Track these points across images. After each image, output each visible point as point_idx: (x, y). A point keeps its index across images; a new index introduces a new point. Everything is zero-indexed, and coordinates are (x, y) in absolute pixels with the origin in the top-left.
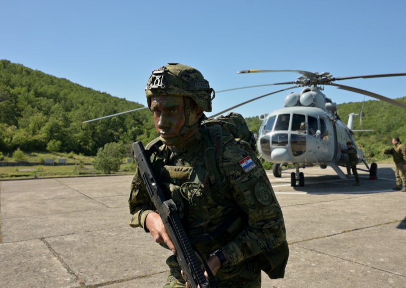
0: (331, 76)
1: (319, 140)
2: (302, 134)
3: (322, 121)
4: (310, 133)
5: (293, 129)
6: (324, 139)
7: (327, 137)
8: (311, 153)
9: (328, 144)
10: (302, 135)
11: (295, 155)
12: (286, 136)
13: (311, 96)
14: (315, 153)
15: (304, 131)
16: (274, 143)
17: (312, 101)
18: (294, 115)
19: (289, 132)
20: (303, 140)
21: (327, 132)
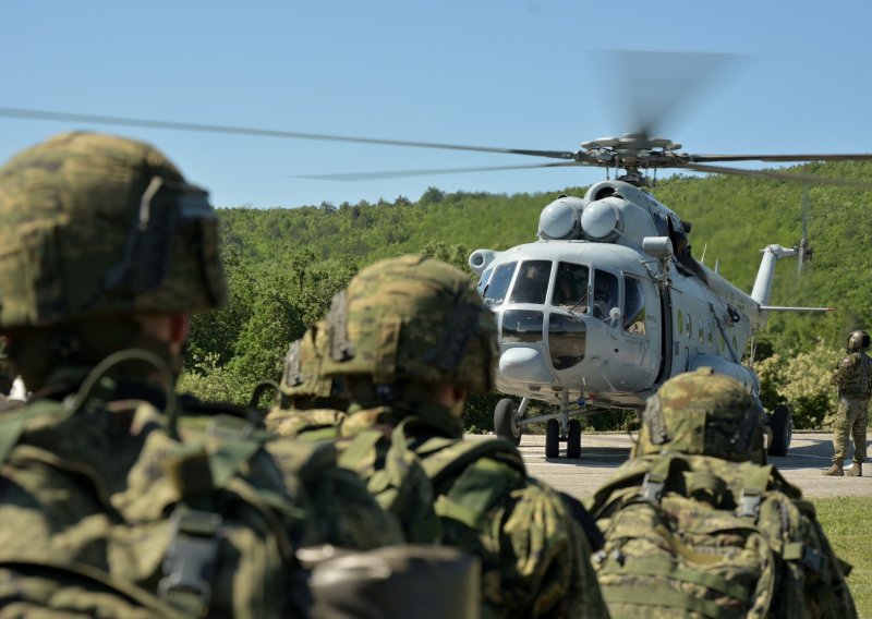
0: (678, 147)
1: (618, 331)
2: (578, 314)
3: (631, 284)
4: (597, 313)
5: (556, 301)
6: (631, 329)
7: (641, 325)
8: (598, 363)
9: (642, 343)
10: (576, 318)
11: (559, 367)
12: (538, 316)
13: (611, 211)
14: (606, 362)
15: (583, 308)
16: (507, 332)
17: (612, 227)
18: (562, 265)
19: (546, 308)
20: (579, 330)
21: (642, 311)
